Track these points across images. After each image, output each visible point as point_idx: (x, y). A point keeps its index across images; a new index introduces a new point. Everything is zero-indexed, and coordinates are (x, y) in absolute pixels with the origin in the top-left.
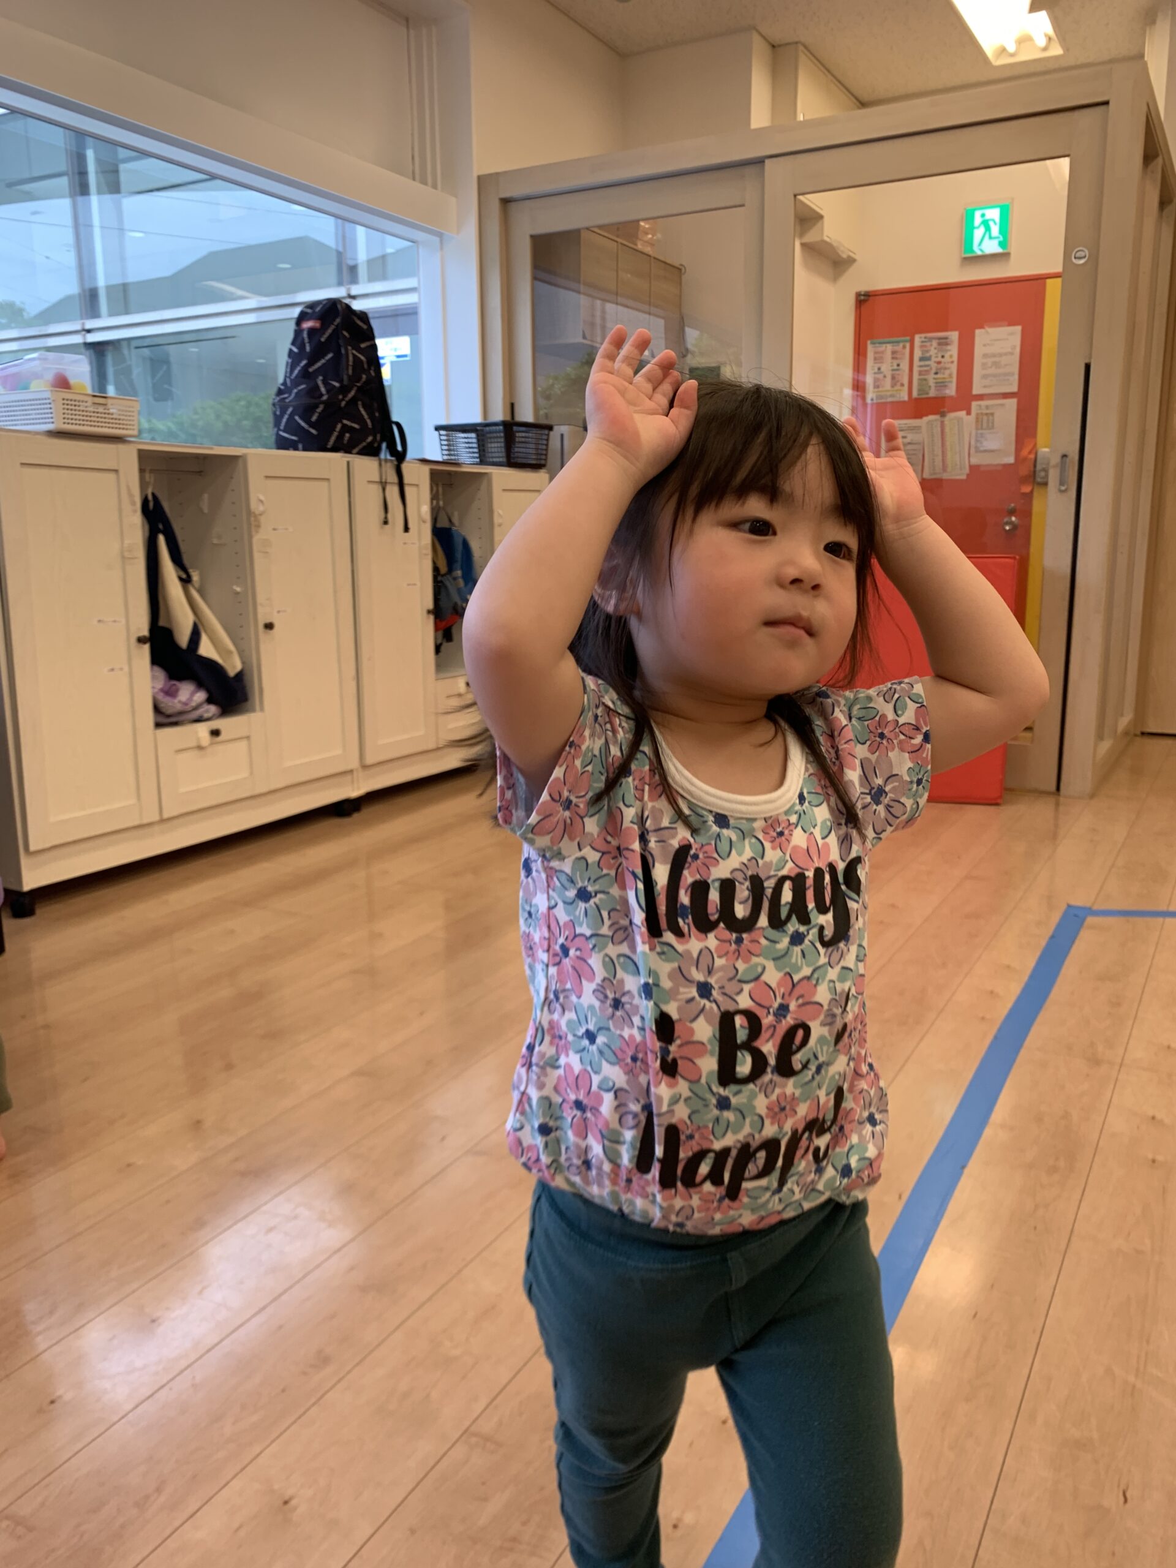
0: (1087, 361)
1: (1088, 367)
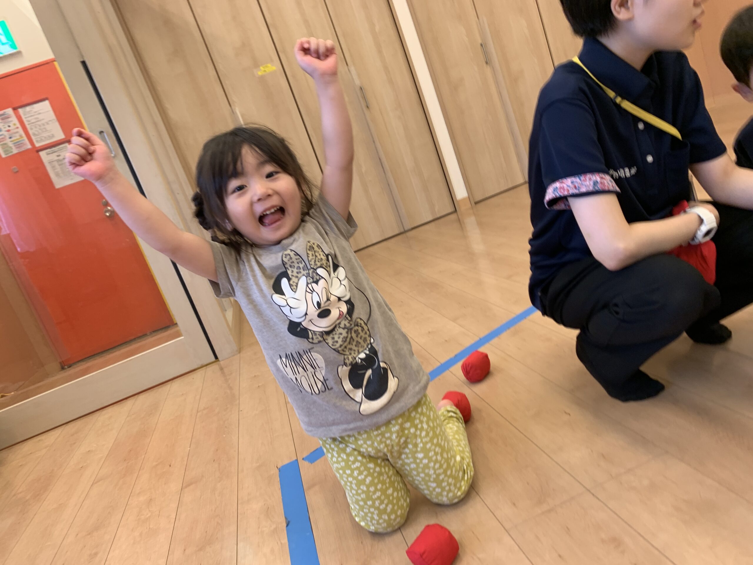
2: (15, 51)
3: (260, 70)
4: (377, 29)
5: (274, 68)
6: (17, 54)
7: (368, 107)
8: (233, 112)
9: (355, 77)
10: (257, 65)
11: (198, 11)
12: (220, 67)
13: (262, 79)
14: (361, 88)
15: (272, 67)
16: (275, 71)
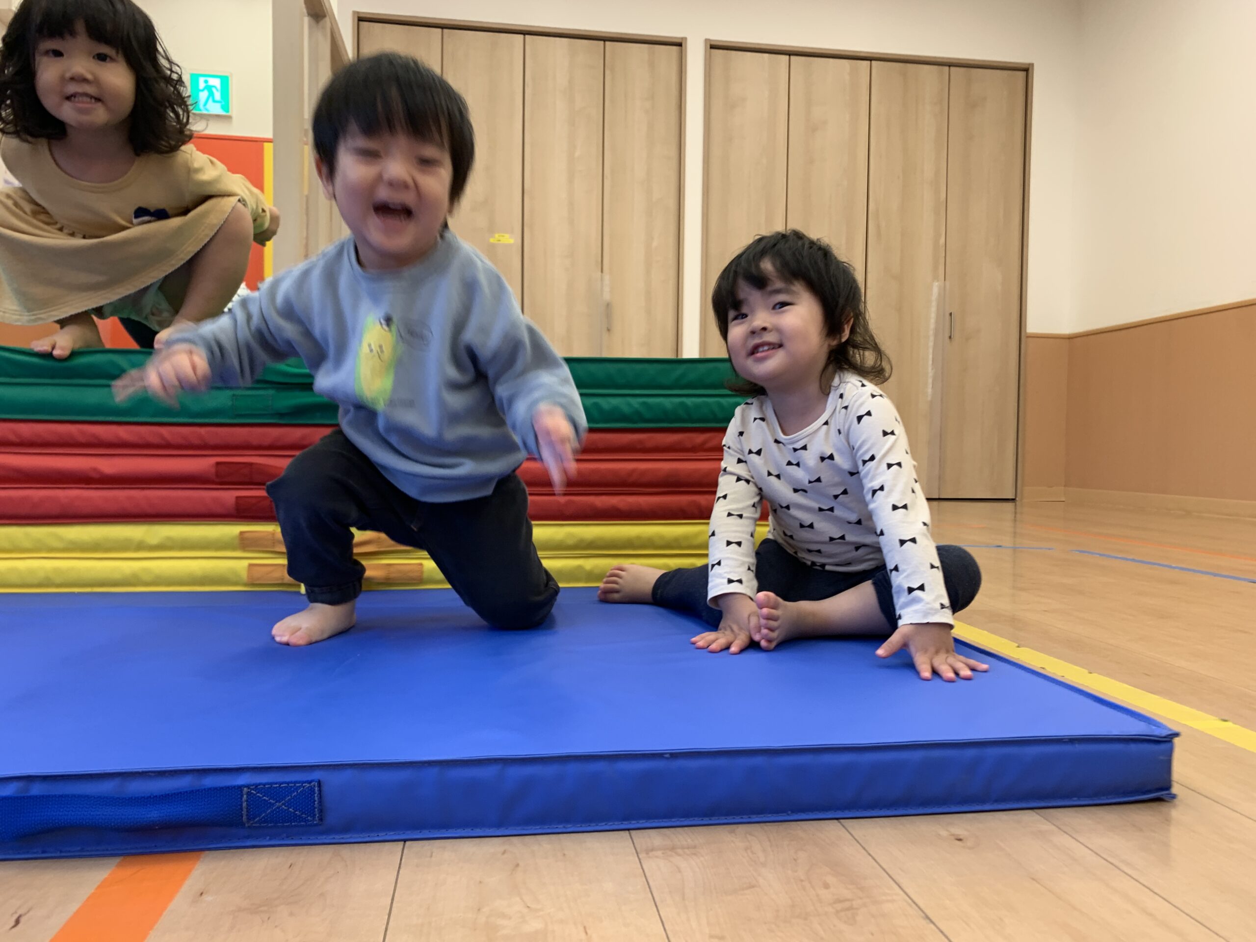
2: (224, 113)
3: (494, 237)
4: (655, 244)
5: (512, 241)
6: (227, 118)
7: (608, 328)
9: (607, 289)
10: (492, 229)
13: (493, 248)
14: (608, 305)
15: (509, 239)
16: (510, 245)
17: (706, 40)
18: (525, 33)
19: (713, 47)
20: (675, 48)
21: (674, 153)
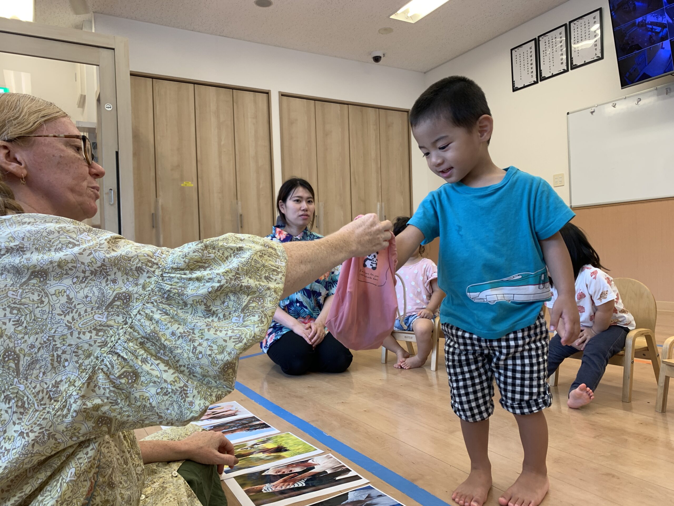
0: (117, 150)
1: (117, 153)
3: (183, 183)
4: (261, 186)
5: (192, 185)
7: (241, 227)
8: (156, 202)
9: (240, 208)
10: (182, 180)
11: (158, 137)
12: (159, 173)
13: (182, 189)
14: (241, 215)
15: (191, 184)
16: (192, 187)
17: (279, 92)
18: (195, 83)
19: (282, 95)
20: (265, 94)
21: (267, 143)
